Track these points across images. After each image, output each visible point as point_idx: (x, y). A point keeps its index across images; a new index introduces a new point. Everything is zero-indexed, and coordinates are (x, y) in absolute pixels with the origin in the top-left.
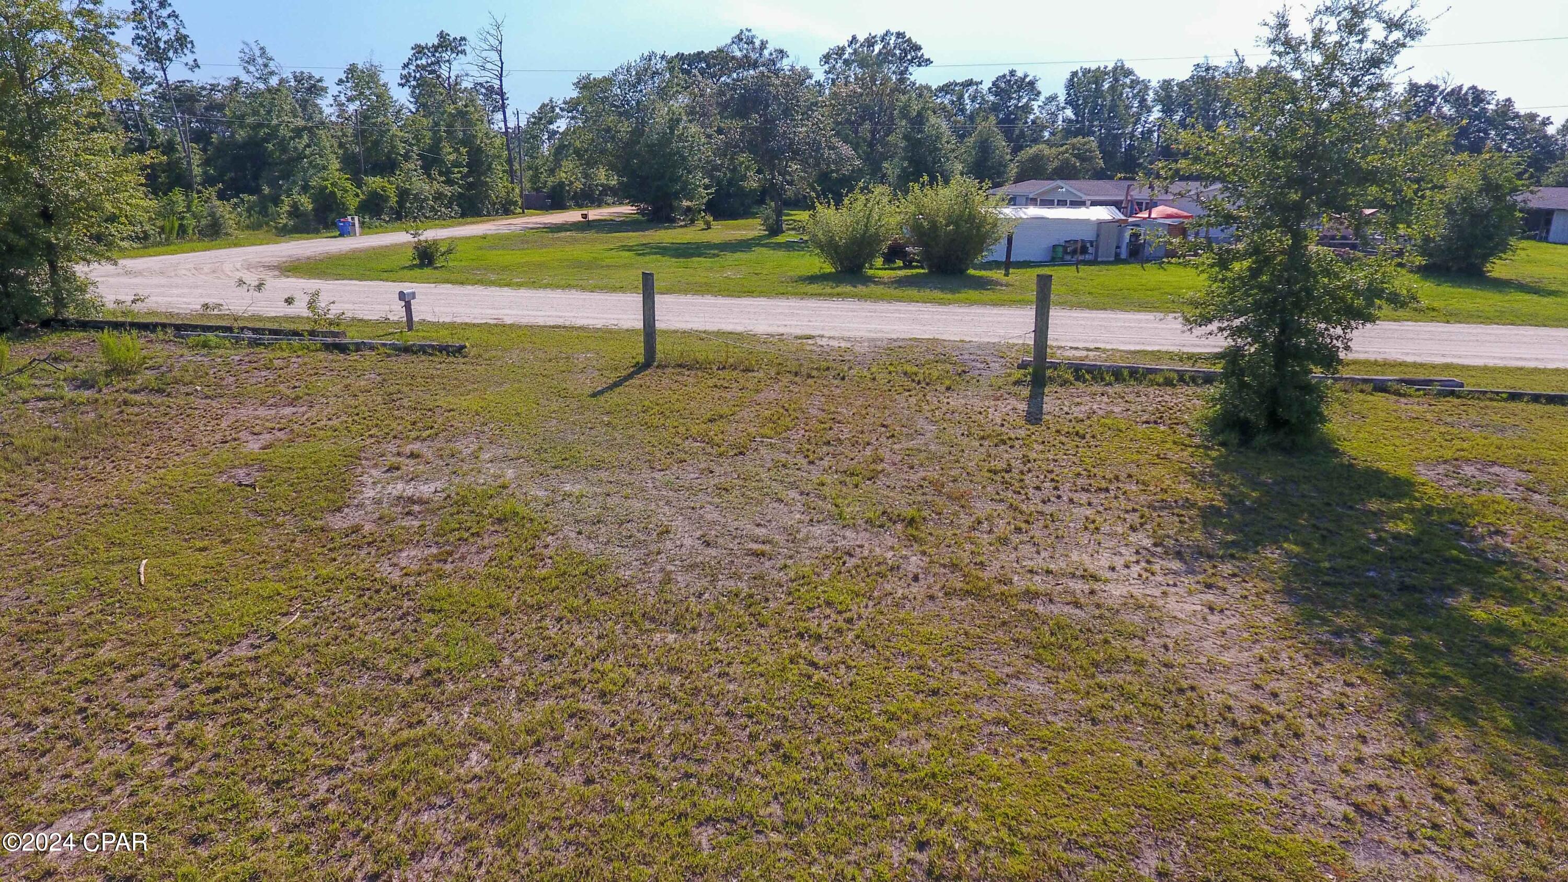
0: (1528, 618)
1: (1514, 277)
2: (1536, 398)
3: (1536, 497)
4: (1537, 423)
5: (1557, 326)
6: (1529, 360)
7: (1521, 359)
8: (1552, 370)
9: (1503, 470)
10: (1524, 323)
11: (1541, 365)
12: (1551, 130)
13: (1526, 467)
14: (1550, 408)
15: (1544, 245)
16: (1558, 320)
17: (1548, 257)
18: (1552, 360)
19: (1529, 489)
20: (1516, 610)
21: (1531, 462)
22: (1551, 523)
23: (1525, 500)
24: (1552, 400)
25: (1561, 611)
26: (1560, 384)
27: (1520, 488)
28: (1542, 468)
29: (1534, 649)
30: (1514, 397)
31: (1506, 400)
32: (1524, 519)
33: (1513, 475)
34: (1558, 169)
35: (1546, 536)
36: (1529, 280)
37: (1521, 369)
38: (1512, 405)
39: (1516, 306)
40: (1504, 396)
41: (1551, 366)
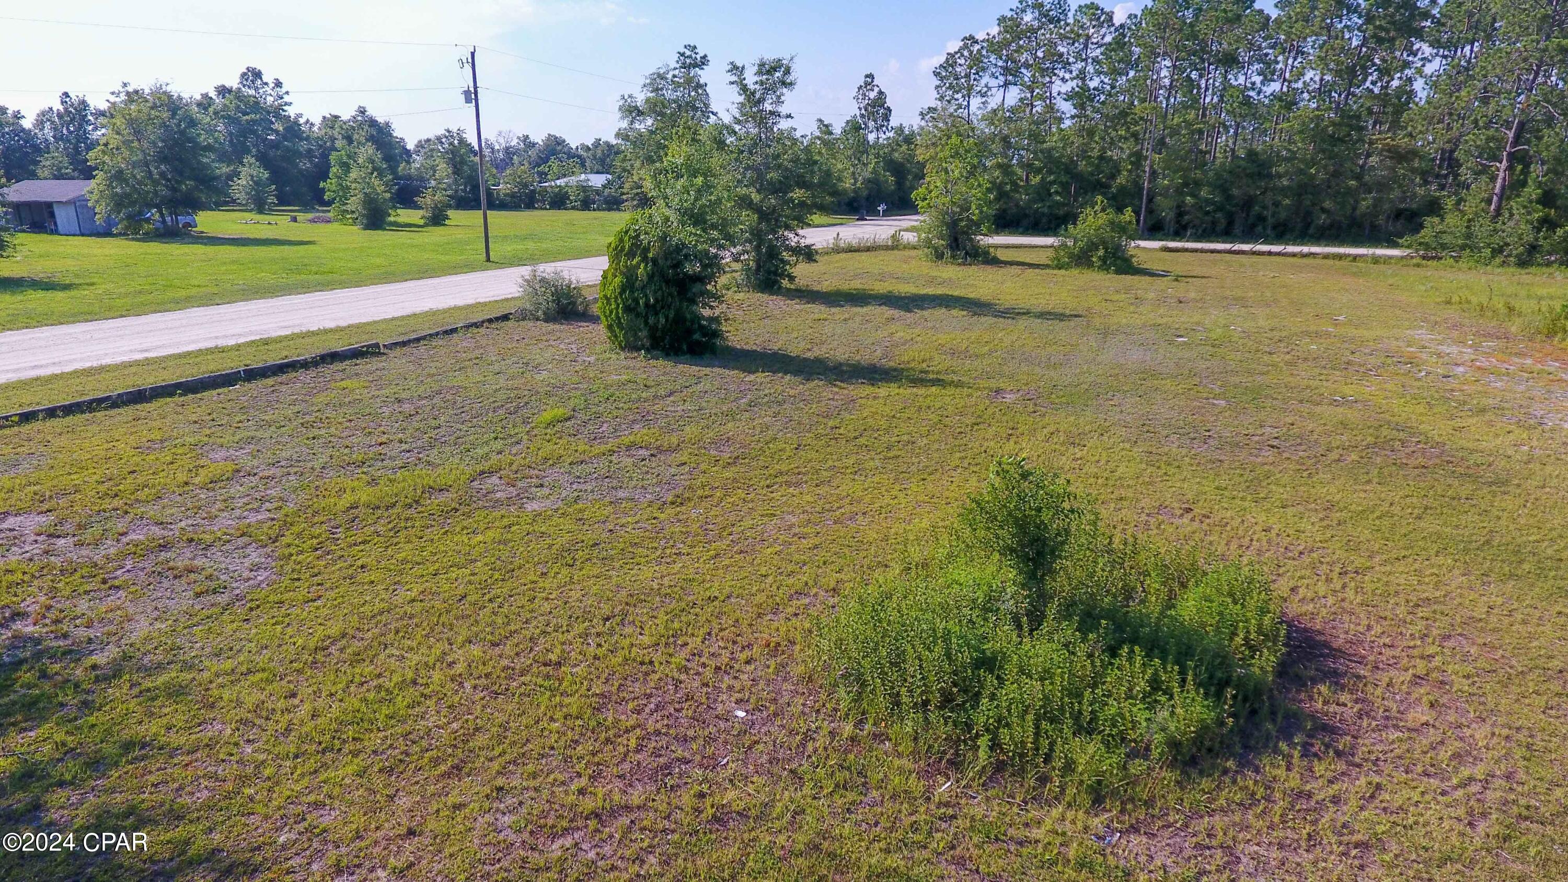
0: (59, 737)
1: (25, 275)
2: (51, 413)
3: (61, 542)
4: (57, 442)
5: (74, 322)
6: (47, 366)
7: (35, 367)
8: (71, 373)
9: (19, 519)
10: (40, 324)
11: (57, 370)
12: (27, 123)
13: (45, 506)
14: (70, 420)
15: (56, 237)
16: (74, 315)
17: (61, 249)
18: (70, 361)
19: (49, 536)
20: (43, 730)
21: (51, 497)
22: (78, 575)
23: (47, 552)
24: (69, 410)
25: (98, 701)
26: (80, 388)
27: (40, 538)
28: (63, 502)
29: (72, 783)
30: (27, 417)
31: (18, 424)
32: (46, 582)
33: (31, 523)
34: (48, 163)
35: (75, 594)
36: (41, 275)
37: (37, 379)
38: (26, 428)
39: (30, 306)
40: (16, 419)
41: (69, 369)
